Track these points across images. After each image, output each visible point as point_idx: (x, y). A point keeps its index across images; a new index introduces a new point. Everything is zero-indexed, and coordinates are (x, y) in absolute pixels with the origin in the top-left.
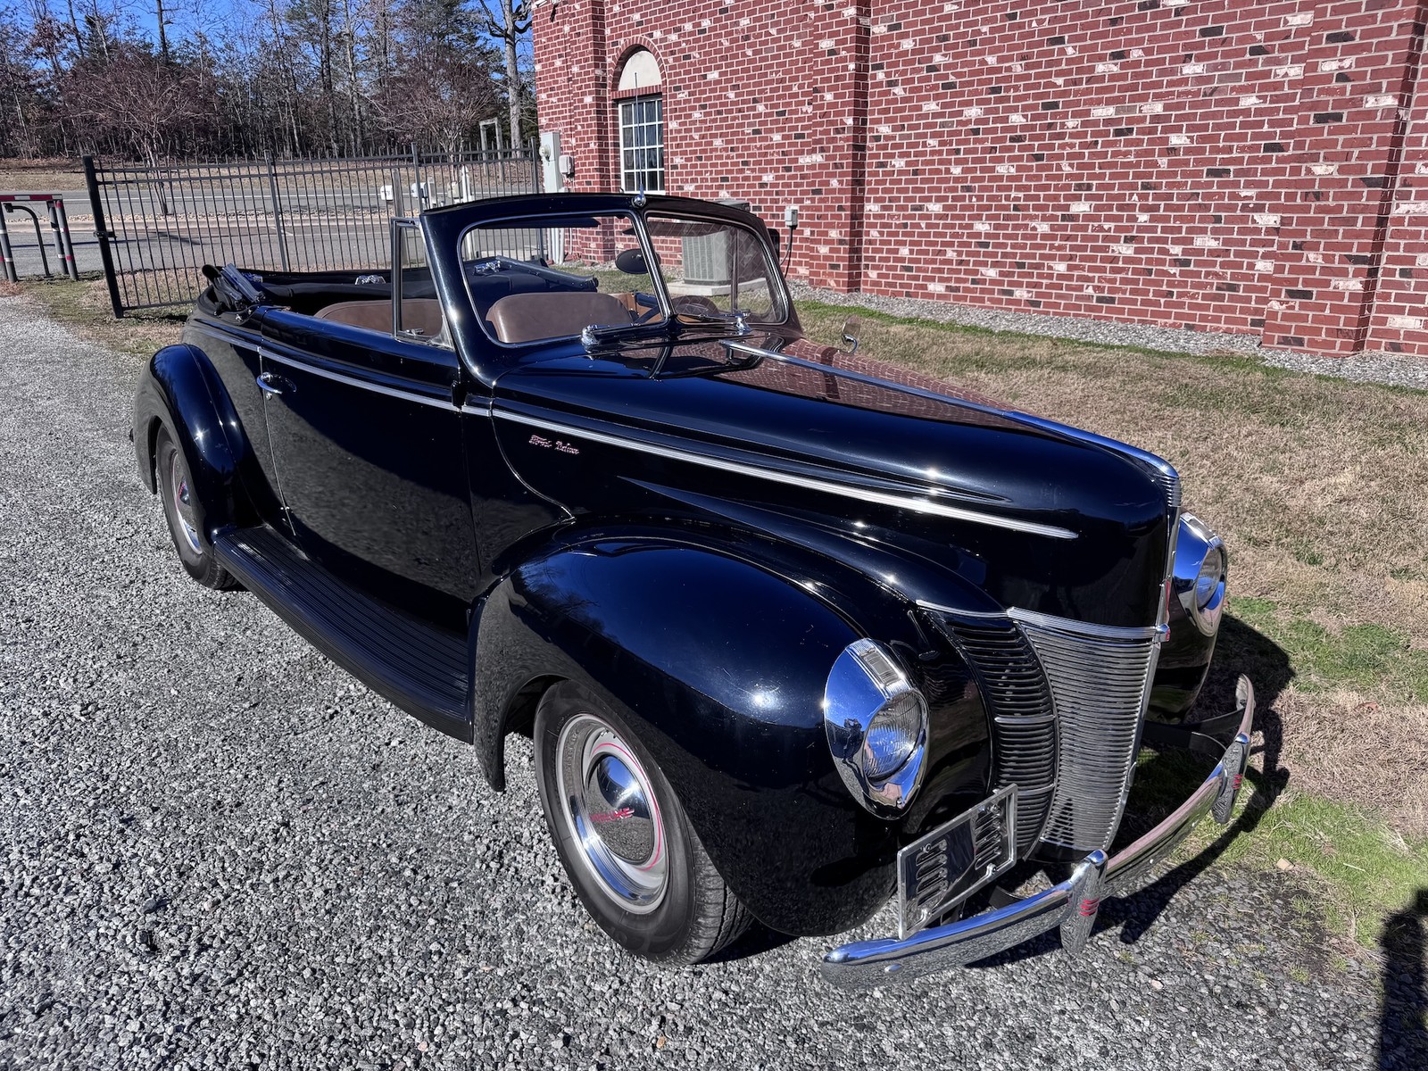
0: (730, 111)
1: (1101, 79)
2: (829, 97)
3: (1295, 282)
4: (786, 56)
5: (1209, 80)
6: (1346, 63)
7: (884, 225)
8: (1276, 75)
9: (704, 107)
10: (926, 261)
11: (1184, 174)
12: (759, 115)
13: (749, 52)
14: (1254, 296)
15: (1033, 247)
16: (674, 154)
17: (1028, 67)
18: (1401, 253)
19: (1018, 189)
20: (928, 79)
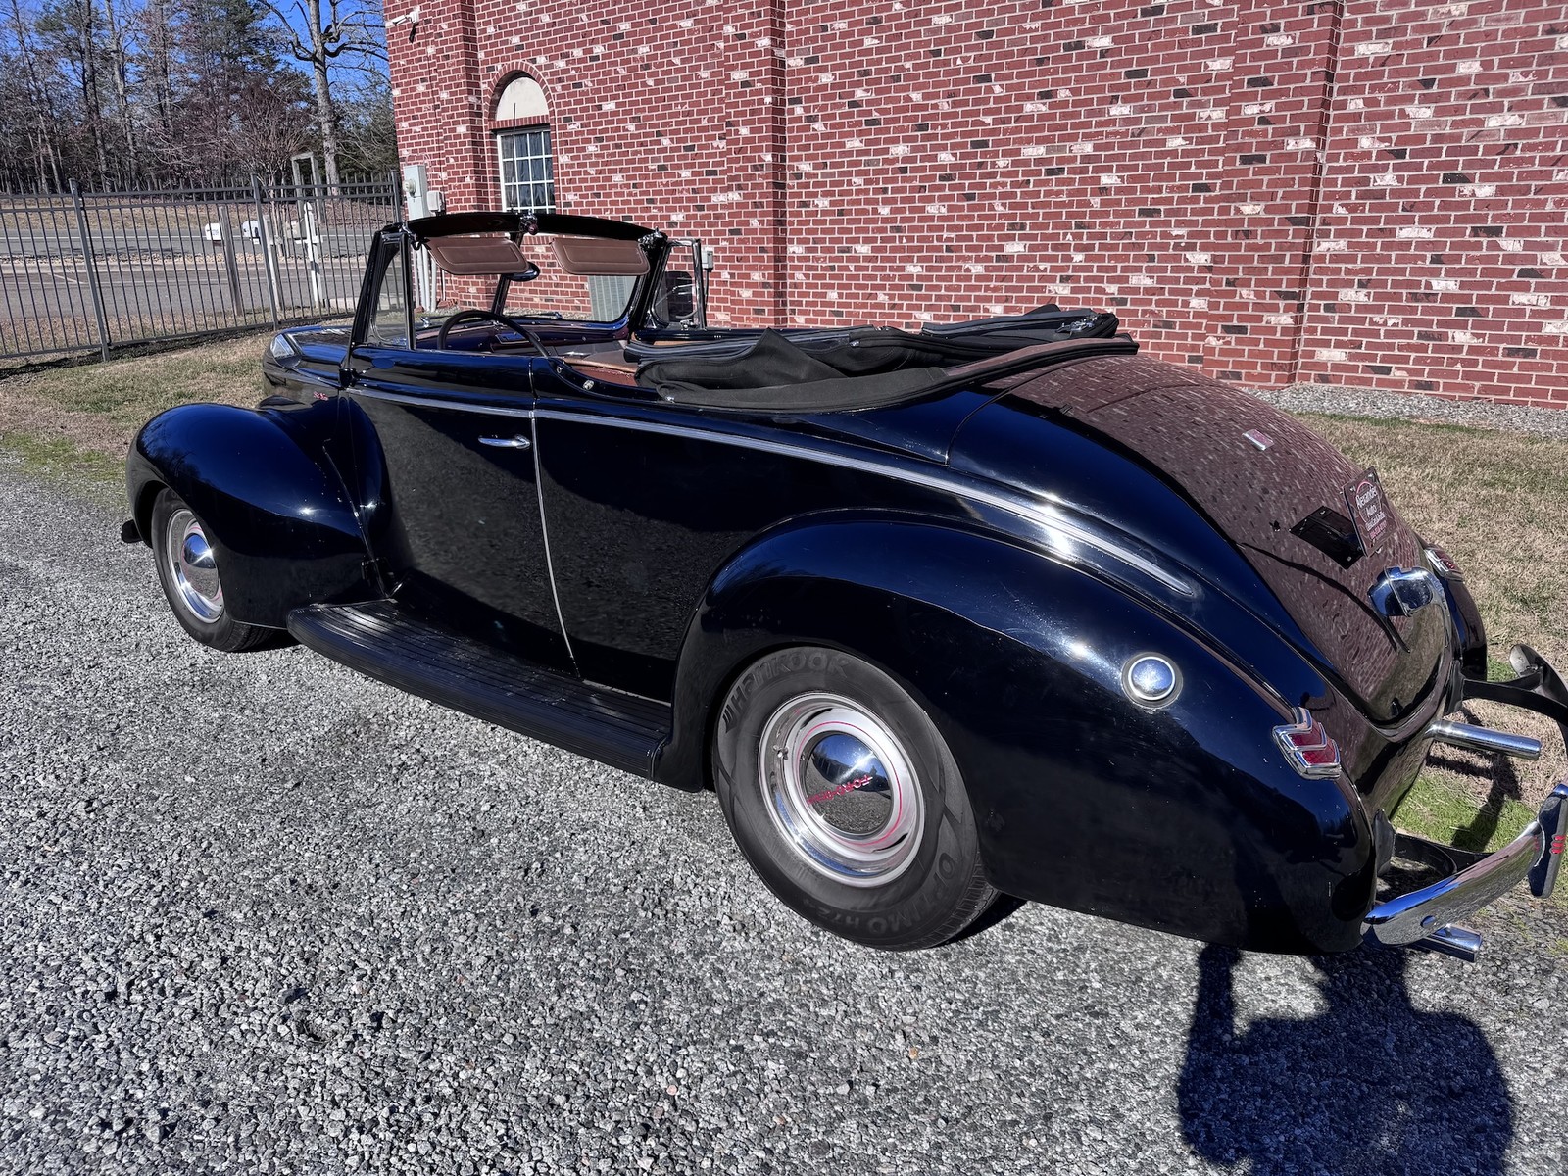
0: (631, 145)
1: (1030, 118)
2: (744, 131)
3: (1230, 318)
4: (692, 87)
5: (1137, 121)
6: (1267, 107)
7: (809, 268)
8: (1200, 118)
9: (600, 140)
10: (856, 306)
11: (1117, 214)
12: (665, 150)
13: (650, 82)
14: (1190, 332)
15: (968, 288)
16: (567, 190)
17: (955, 104)
18: (1324, 289)
19: (950, 229)
20: (851, 115)
